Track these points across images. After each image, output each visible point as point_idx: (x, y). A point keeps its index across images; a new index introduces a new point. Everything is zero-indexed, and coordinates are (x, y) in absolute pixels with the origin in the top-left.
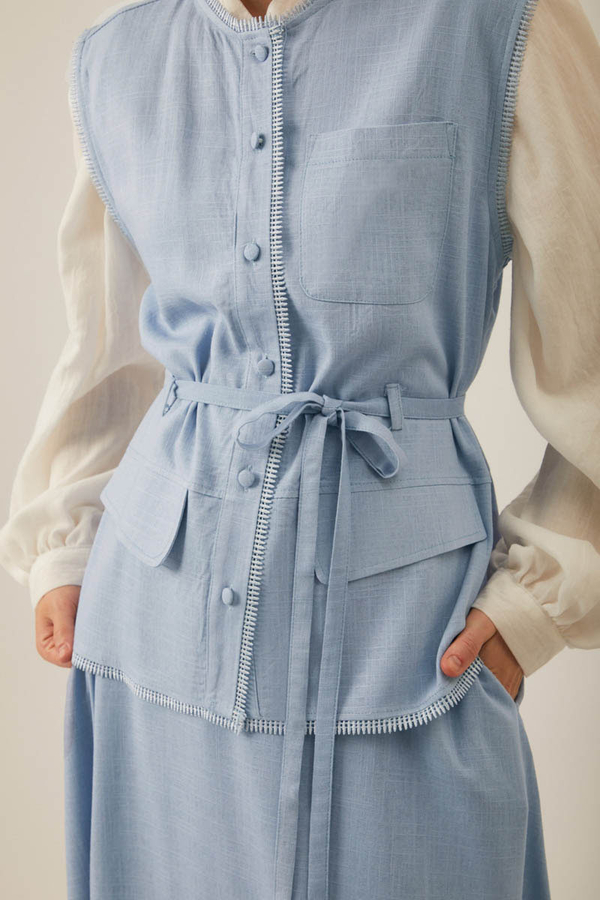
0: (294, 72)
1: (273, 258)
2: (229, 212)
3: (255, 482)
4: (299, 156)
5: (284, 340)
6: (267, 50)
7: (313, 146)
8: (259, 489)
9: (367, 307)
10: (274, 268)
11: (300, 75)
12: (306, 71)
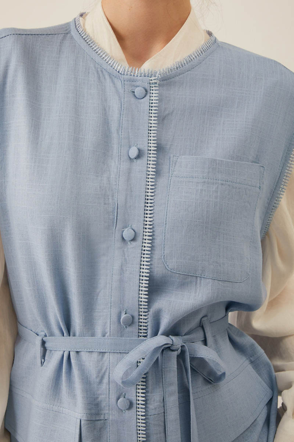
0: (164, 111)
1: (144, 241)
2: (110, 200)
3: (131, 405)
4: (165, 168)
5: (143, 300)
6: (146, 91)
7: (175, 163)
8: (134, 410)
9: (208, 280)
10: (144, 248)
11: (169, 114)
12: (172, 113)
